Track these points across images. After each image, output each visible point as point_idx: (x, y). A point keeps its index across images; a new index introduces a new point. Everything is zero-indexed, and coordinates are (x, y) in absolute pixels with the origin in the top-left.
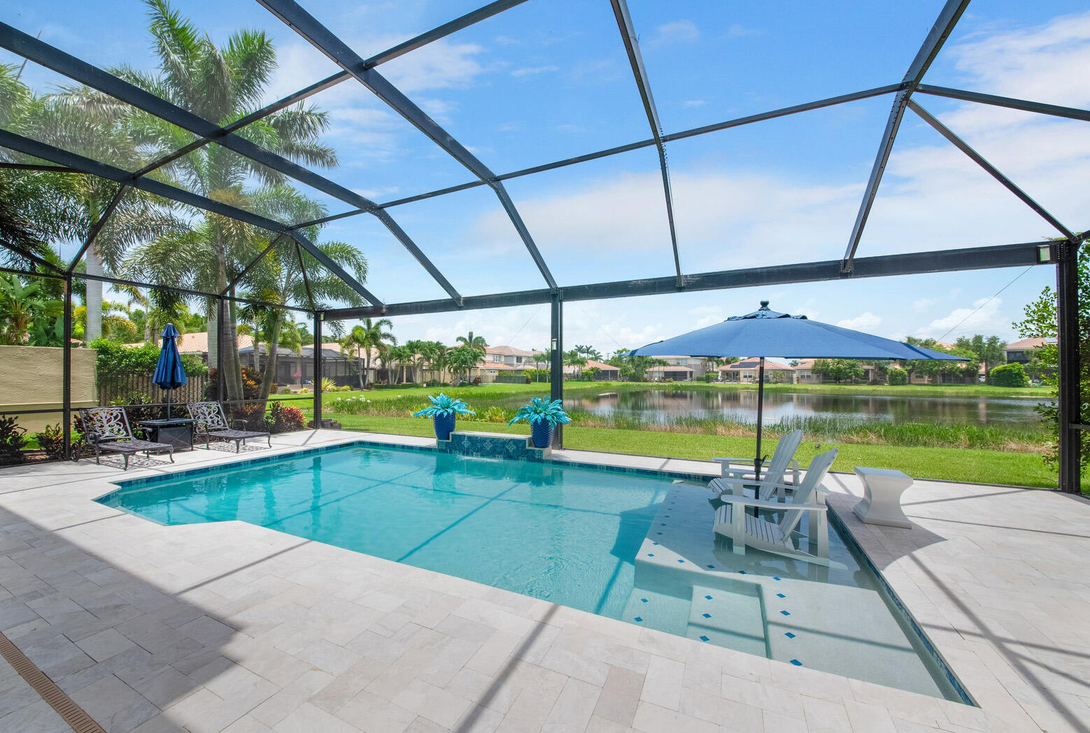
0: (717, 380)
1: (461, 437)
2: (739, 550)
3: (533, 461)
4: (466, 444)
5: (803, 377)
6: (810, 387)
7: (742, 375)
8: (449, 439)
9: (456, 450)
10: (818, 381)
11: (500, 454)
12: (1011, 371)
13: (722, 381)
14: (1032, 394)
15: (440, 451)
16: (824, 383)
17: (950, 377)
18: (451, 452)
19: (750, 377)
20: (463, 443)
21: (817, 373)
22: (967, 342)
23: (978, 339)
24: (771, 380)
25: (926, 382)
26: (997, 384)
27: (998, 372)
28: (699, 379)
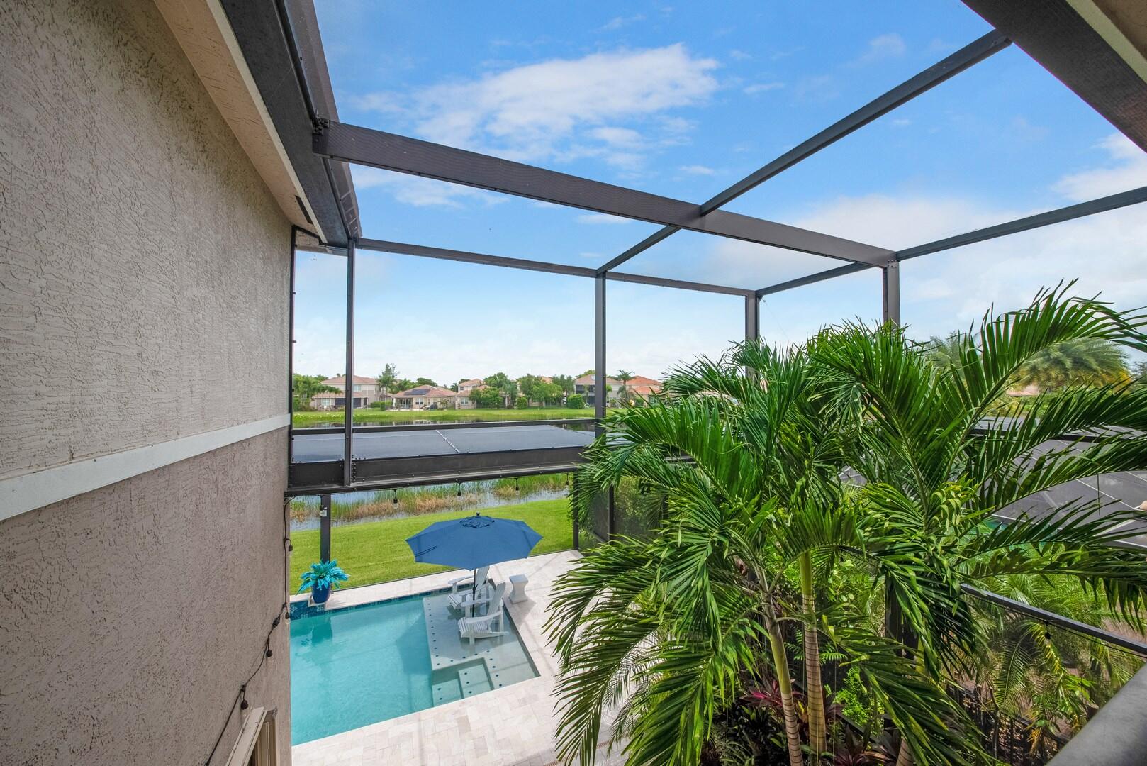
0: (392, 408)
2: (472, 641)
5: (462, 403)
6: (467, 413)
7: (414, 402)
10: (474, 406)
12: (577, 399)
13: (397, 408)
17: (550, 403)
19: (421, 403)
21: (472, 400)
24: (439, 407)
26: (572, 407)
27: (571, 399)
28: (373, 405)
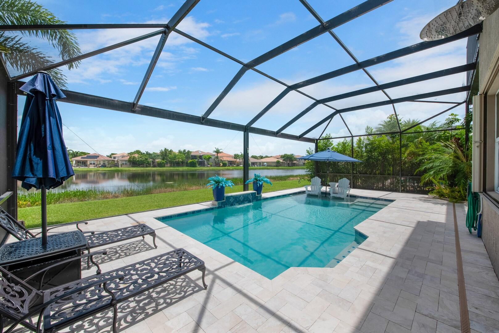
1: (228, 198)
3: (257, 201)
4: (232, 200)
5: (123, 164)
6: (127, 169)
7: (88, 163)
8: (224, 200)
9: (227, 205)
10: (131, 166)
11: (246, 201)
12: (194, 162)
13: (77, 166)
14: (201, 169)
15: (219, 207)
16: (132, 167)
17: (178, 164)
18: (224, 207)
19: (94, 164)
20: (230, 200)
21: (130, 162)
22: (181, 151)
23: (184, 151)
25: (169, 166)
26: (191, 166)
27: (191, 162)
